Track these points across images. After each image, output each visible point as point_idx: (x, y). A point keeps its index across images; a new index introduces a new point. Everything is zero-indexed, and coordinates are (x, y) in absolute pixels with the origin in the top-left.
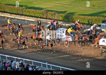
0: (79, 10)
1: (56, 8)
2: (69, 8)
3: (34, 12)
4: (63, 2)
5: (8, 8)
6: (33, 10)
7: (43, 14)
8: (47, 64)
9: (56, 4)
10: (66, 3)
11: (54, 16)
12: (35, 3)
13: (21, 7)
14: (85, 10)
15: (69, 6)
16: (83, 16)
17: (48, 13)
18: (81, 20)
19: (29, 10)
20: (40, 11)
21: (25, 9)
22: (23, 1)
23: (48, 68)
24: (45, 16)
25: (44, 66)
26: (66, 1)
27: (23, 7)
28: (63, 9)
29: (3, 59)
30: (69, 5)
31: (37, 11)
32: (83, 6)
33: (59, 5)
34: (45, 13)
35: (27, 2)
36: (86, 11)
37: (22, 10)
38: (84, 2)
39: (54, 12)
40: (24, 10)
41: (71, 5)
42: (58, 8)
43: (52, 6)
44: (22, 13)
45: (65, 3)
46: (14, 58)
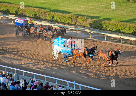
0: (118, 15)
1: (89, 11)
2: (105, 12)
3: (61, 16)
4: (98, 4)
5: (27, 10)
6: (58, 13)
7: (72, 19)
8: (75, 83)
9: (89, 7)
10: (102, 5)
11: (85, 22)
12: (62, 4)
13: (44, 10)
14: (127, 14)
15: (106, 10)
16: (124, 23)
17: (78, 18)
18: (121, 28)
19: (54, 13)
20: (68, 15)
21: (49, 13)
22: (47, 2)
23: (76, 88)
24: (74, 21)
25: (71, 85)
26: (102, 3)
27: (47, 10)
28: (97, 14)
29: (19, 75)
30: (106, 8)
31: (64, 14)
32: (124, 9)
33: (93, 8)
34: (74, 18)
35: (52, 2)
36: (128, 16)
37: (45, 13)
38: (125, 4)
39: (85, 17)
40: (47, 14)
41: (108, 8)
42: (91, 12)
43: (83, 9)
44: (45, 17)
45: (100, 5)
46: (33, 74)
